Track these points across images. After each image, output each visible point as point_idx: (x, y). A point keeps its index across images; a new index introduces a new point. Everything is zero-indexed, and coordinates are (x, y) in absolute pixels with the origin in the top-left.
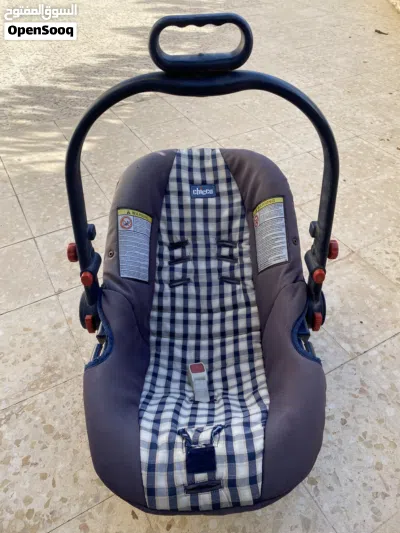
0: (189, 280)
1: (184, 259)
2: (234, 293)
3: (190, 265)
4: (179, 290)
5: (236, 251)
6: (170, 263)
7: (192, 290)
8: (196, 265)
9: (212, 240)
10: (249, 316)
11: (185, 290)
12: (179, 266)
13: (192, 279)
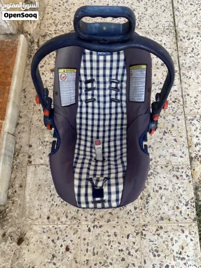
0: (95, 99)
1: (92, 89)
2: (116, 107)
3: (96, 92)
4: (90, 104)
5: (119, 85)
6: (85, 91)
7: (96, 104)
8: (98, 92)
9: (107, 79)
10: (122, 119)
11: (93, 104)
12: (90, 92)
13: (97, 99)
